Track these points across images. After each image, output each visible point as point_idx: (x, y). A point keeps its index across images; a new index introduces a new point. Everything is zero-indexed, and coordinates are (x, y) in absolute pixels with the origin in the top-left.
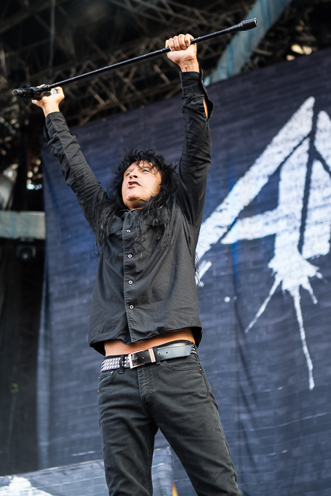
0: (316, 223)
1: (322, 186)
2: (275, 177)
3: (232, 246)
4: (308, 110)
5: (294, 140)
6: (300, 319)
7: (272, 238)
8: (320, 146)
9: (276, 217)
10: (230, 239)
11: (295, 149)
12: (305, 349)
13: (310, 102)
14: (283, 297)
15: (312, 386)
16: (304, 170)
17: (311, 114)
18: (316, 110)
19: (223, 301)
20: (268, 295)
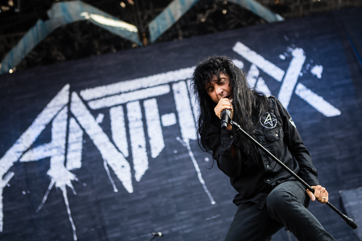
0: (74, 151)
1: (76, 132)
2: (49, 126)
3: (25, 163)
4: (66, 90)
5: (60, 106)
7: (48, 159)
8: (74, 110)
9: (51, 147)
11: (60, 111)
12: (71, 219)
13: (67, 87)
14: (56, 191)
15: (75, 238)
16: (65, 123)
17: (68, 93)
18: (71, 91)
19: (22, 194)
20: (47, 189)
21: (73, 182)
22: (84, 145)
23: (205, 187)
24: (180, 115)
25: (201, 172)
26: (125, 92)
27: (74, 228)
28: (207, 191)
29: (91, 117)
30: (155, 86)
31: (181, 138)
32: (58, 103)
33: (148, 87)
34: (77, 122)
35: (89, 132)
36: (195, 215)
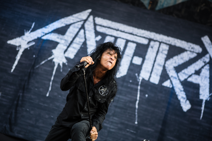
0: (74, 48)
1: (81, 38)
2: (68, 26)
3: (44, 40)
4: (88, 12)
5: (79, 19)
6: (54, 73)
7: (57, 43)
8: (86, 26)
9: (62, 38)
10: (44, 38)
11: (78, 22)
12: (51, 83)
13: (90, 11)
14: (51, 63)
16: (77, 30)
17: (88, 14)
18: (91, 14)
19: (33, 57)
20: (47, 59)
21: (64, 64)
22: (81, 48)
23: (136, 111)
24: (146, 61)
25: (139, 101)
26: (121, 31)
27: (50, 89)
28: (136, 114)
29: (93, 35)
30: (140, 37)
31: (139, 75)
32: (80, 17)
33: (136, 35)
34: (85, 33)
35: (88, 42)
36: (122, 123)
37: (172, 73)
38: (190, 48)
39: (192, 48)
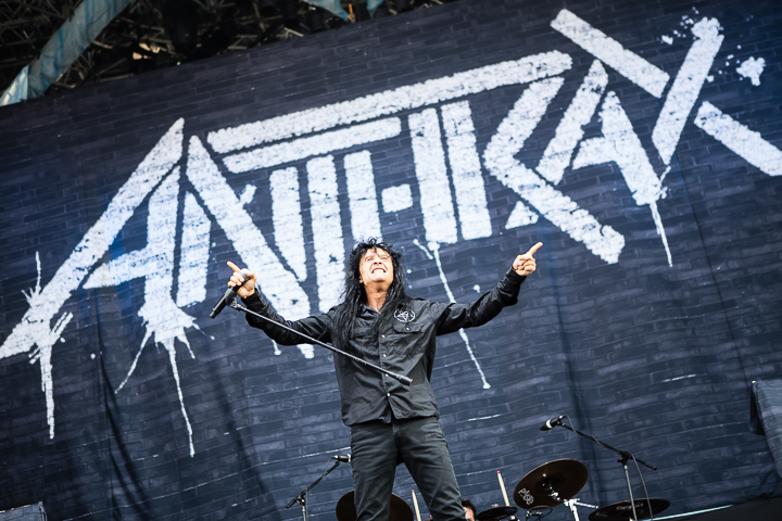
0: (191, 266)
1: (196, 223)
2: (142, 210)
3: (95, 291)
5: (162, 167)
6: (176, 376)
7: (141, 281)
8: (192, 176)
9: (145, 258)
10: (92, 284)
11: (164, 177)
12: (183, 412)
13: (180, 124)
15: (192, 453)
16: (175, 204)
17: (180, 137)
18: (187, 133)
19: (90, 358)
20: (139, 349)
21: (189, 333)
22: (212, 251)
23: (470, 350)
24: (422, 187)
26: (304, 136)
27: (190, 429)
28: (473, 359)
29: (229, 192)
30: (369, 120)
31: (424, 241)
32: (160, 161)
33: (354, 123)
34: (200, 202)
35: (223, 224)
37: (516, 177)
38: (534, 71)
39: (539, 68)
